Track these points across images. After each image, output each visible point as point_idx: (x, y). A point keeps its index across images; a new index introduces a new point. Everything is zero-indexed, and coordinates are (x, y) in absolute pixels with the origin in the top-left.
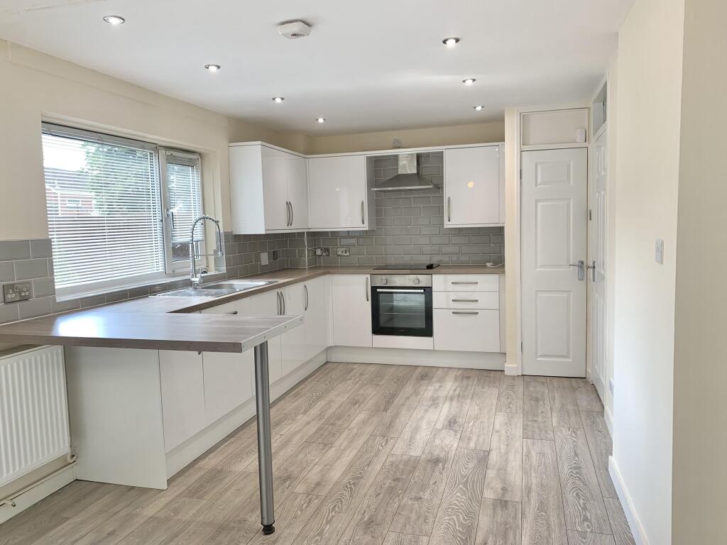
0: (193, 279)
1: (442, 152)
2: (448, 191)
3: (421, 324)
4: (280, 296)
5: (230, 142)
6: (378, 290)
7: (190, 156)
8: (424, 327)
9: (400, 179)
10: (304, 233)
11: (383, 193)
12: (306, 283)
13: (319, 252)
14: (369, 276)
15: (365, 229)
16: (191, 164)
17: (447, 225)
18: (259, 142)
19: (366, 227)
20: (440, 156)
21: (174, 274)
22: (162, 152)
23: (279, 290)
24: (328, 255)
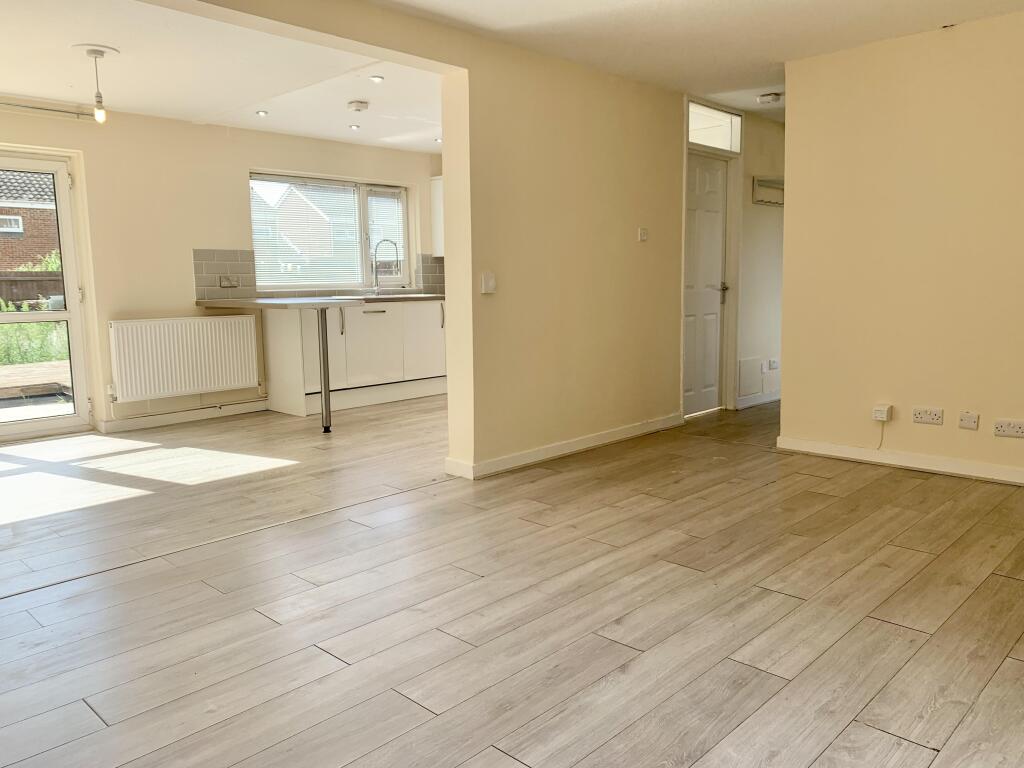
7: (393, 190)
16: (395, 196)
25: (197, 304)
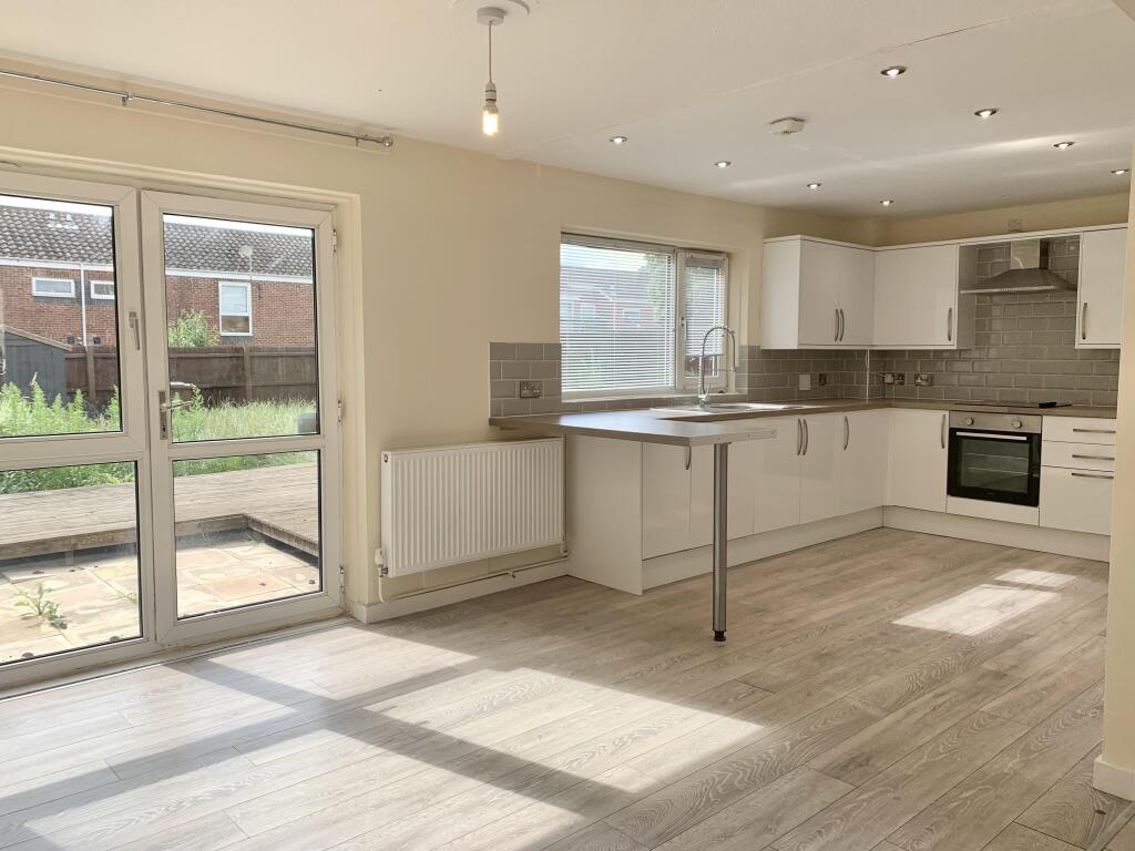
0: (700, 396)
1: (1078, 237)
2: (1083, 294)
3: (1022, 488)
4: (803, 427)
5: (766, 237)
6: (958, 433)
7: (715, 257)
8: (1026, 492)
9: (1012, 276)
10: (865, 351)
11: (988, 298)
12: (848, 414)
13: (889, 379)
14: (947, 413)
15: (952, 348)
16: (715, 266)
17: (1080, 344)
18: (799, 236)
19: (953, 345)
20: (1075, 240)
21: (684, 391)
22: (681, 255)
23: (802, 418)
24: (902, 384)
25: (492, 422)
